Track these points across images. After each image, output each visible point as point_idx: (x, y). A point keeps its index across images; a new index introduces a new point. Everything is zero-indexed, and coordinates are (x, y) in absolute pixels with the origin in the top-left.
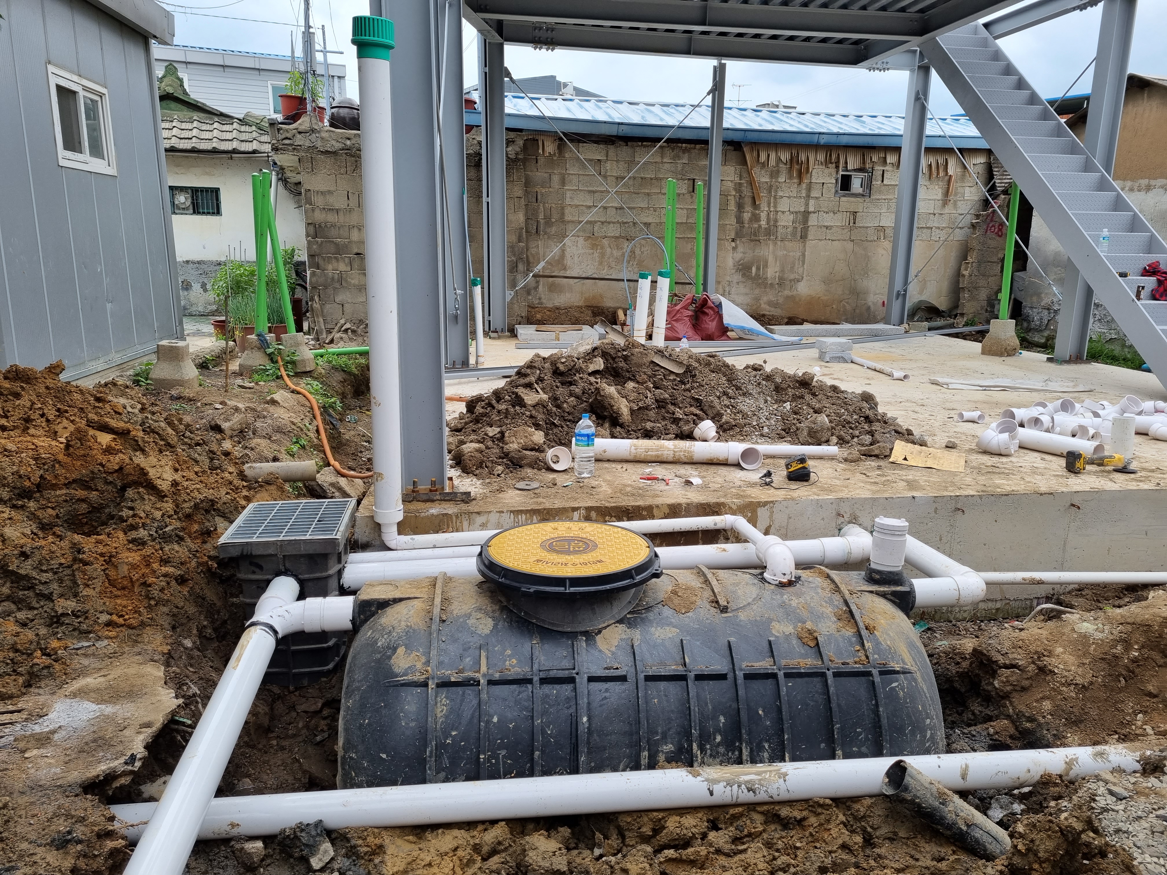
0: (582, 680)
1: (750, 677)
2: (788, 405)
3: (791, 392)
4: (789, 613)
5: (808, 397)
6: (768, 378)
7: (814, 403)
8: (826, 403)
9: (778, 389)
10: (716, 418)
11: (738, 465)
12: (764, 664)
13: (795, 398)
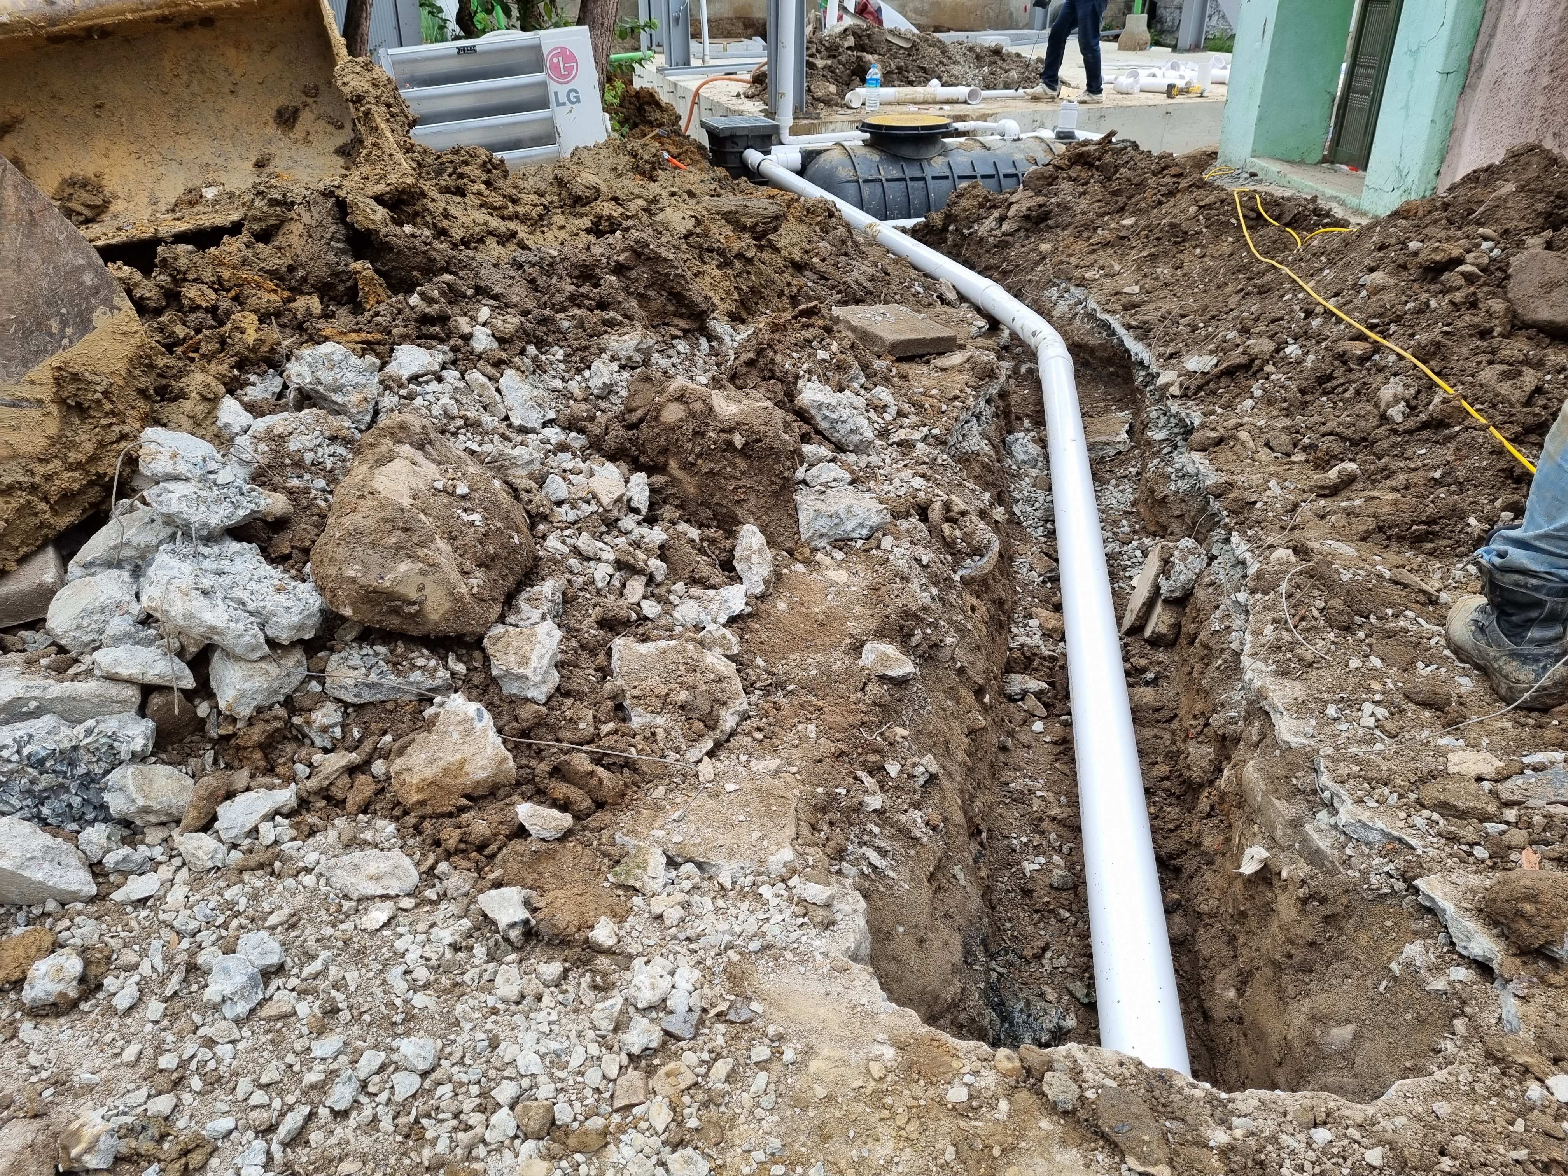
0: (929, 179)
1: (1006, 176)
2: (986, 69)
3: (987, 59)
4: (1021, 150)
5: (1000, 62)
6: (971, 49)
7: (1004, 66)
8: (1012, 66)
9: (978, 57)
10: (939, 78)
11: (966, 102)
12: (1012, 171)
13: (991, 64)
